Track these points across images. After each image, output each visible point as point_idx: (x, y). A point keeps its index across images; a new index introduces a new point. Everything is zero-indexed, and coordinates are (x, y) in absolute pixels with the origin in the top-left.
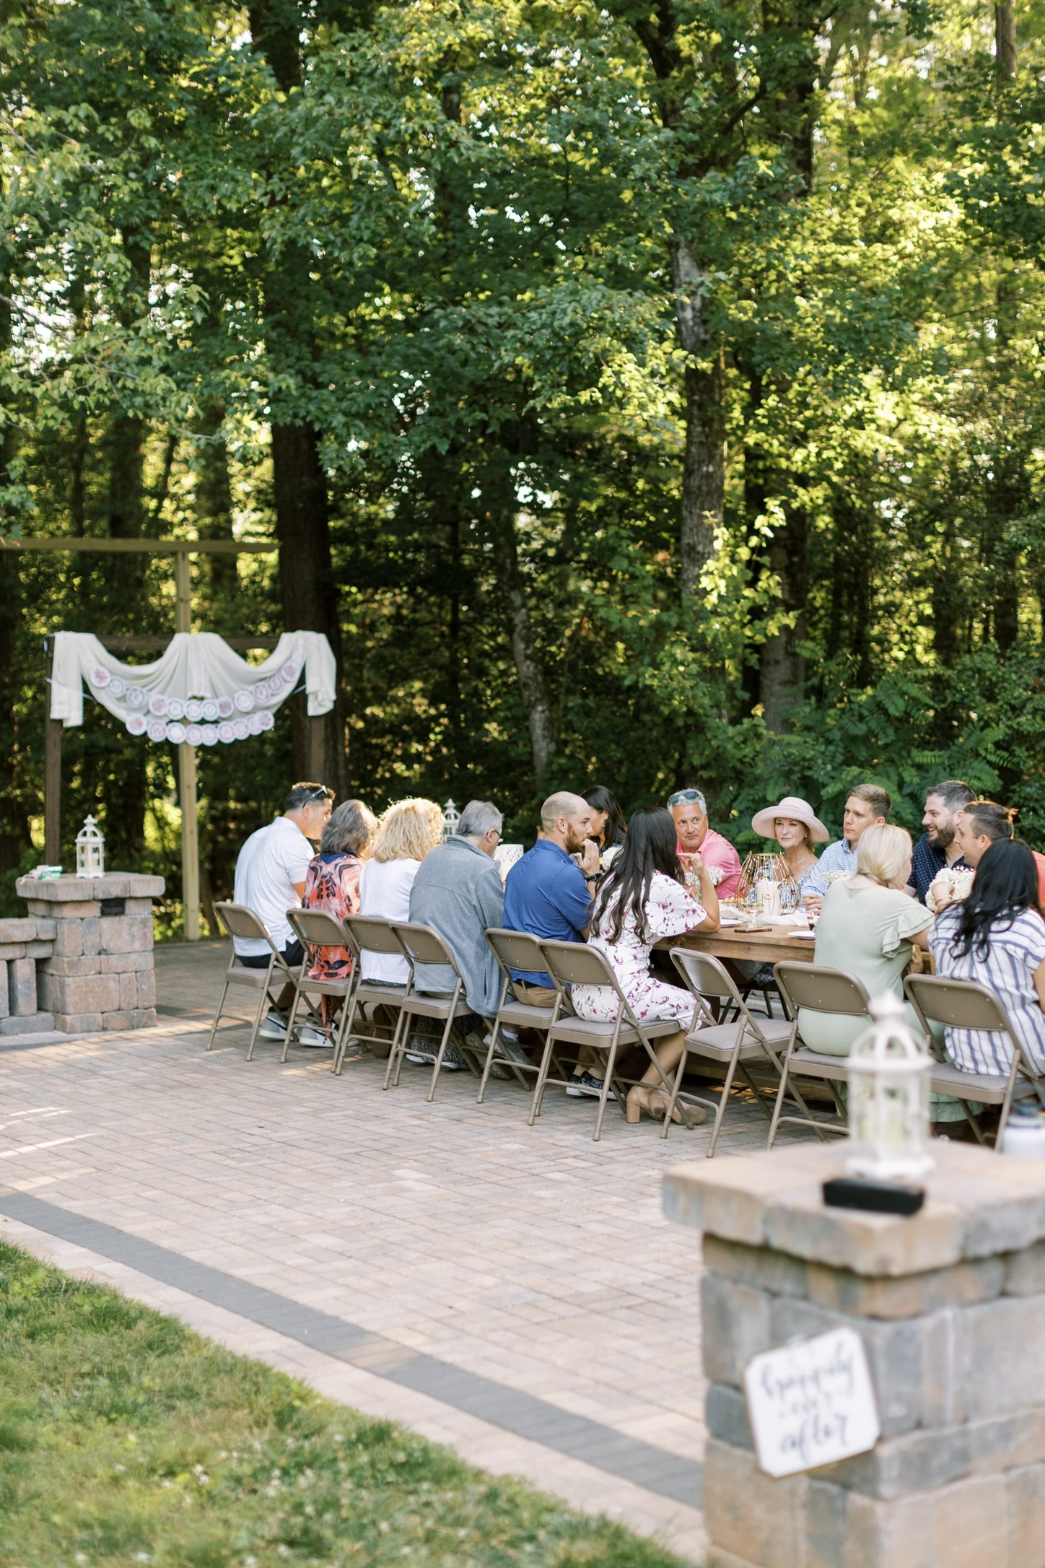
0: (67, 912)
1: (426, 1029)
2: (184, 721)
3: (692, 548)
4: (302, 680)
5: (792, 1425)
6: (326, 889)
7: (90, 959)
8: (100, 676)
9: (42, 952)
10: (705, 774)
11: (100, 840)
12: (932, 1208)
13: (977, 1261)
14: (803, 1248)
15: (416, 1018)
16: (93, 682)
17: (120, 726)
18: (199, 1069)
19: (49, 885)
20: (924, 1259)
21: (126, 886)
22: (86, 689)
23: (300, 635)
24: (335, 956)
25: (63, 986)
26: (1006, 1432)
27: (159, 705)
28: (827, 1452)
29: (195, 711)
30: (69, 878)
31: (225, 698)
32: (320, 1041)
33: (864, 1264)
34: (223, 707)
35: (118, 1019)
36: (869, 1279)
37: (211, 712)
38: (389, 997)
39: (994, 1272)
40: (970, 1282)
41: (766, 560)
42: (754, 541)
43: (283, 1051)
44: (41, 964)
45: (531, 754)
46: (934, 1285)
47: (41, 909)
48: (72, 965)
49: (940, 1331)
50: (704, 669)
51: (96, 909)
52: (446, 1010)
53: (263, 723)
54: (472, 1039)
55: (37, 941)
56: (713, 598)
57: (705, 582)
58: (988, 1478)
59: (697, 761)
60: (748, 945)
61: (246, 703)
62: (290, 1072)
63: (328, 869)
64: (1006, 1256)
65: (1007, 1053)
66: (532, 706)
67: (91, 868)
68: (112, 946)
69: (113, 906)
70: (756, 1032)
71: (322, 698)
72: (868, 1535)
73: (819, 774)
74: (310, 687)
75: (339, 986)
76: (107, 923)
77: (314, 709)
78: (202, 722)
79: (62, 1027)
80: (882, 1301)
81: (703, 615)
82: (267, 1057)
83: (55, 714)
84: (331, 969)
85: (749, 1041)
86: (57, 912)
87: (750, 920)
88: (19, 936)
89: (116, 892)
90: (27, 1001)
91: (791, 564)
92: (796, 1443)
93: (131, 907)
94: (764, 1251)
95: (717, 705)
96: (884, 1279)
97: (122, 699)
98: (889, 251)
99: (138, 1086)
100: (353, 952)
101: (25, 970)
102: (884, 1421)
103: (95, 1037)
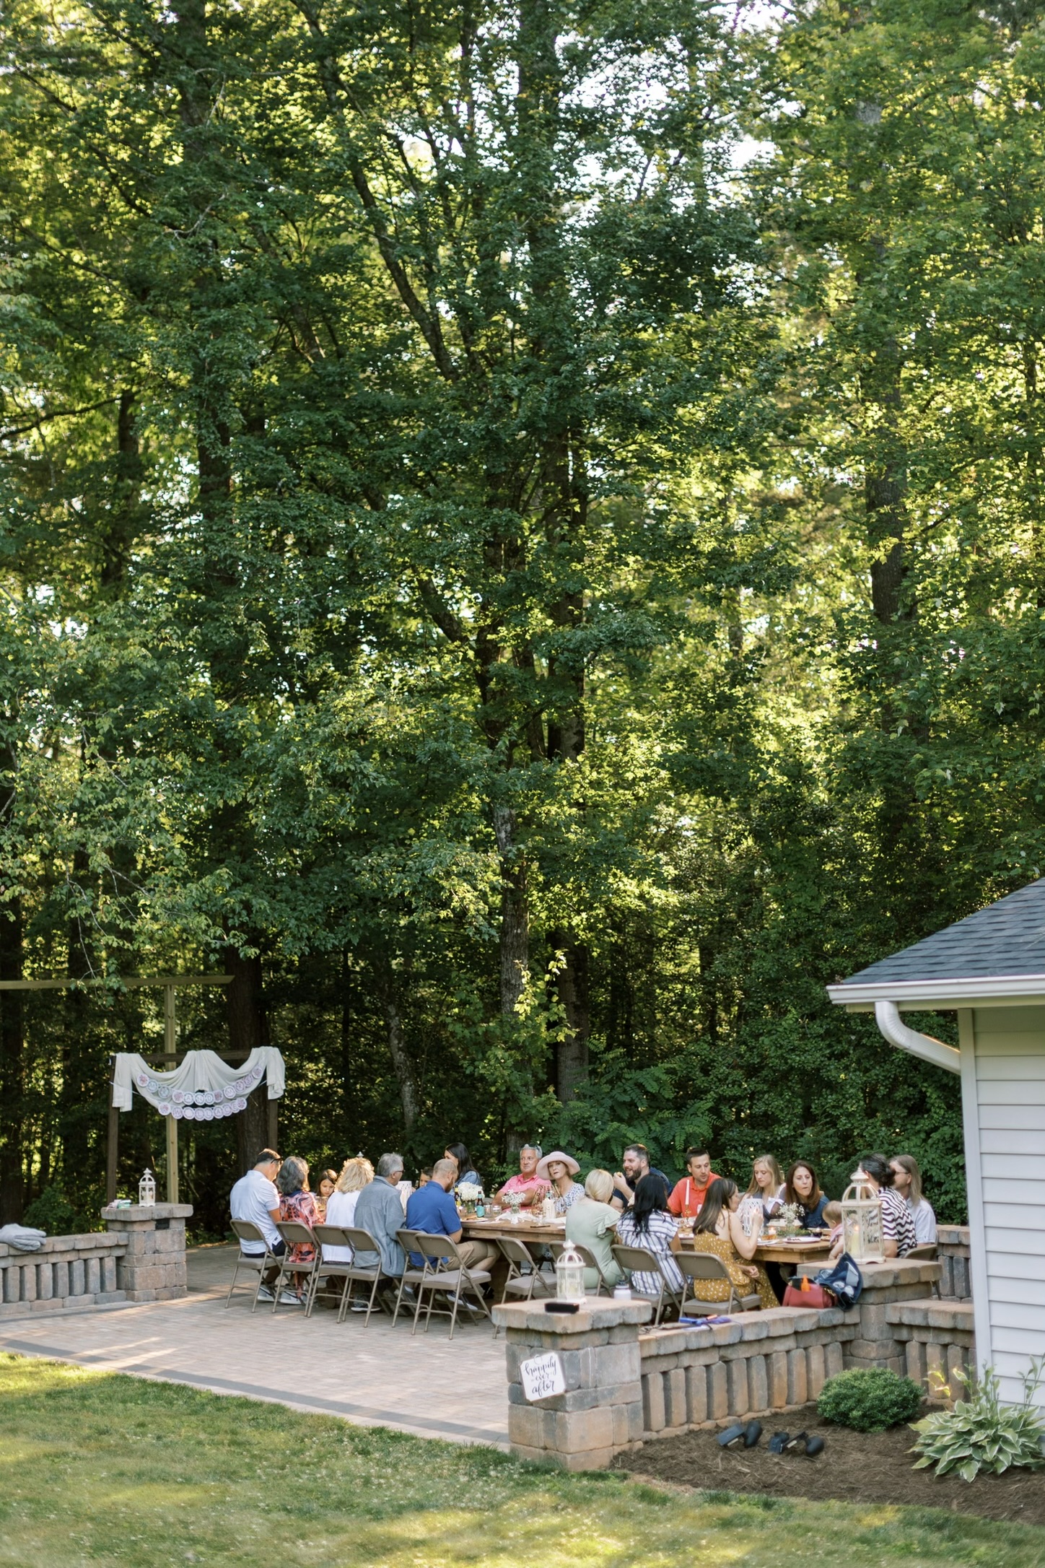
0: (137, 1228)
1: (362, 1287)
2: (194, 1106)
3: (508, 982)
4: (264, 1077)
5: (536, 1384)
6: (291, 1212)
7: (149, 1256)
8: (143, 1080)
9: (119, 1253)
10: (519, 1129)
11: (153, 1183)
12: (581, 1311)
13: (598, 1330)
14: (540, 1328)
15: (355, 1281)
16: (138, 1083)
17: (155, 1111)
18: (226, 1317)
19: (125, 1211)
20: (578, 1328)
21: (171, 1211)
22: (134, 1088)
23: (263, 1049)
24: (305, 1248)
25: (133, 1273)
26: (611, 1392)
27: (178, 1096)
28: (547, 1394)
29: (200, 1100)
30: (135, 1207)
31: (218, 1090)
32: (294, 1301)
33: (559, 1330)
34: (217, 1096)
35: (165, 1293)
36: (561, 1335)
37: (209, 1099)
38: (337, 1271)
39: (605, 1335)
40: (596, 1338)
41: (555, 989)
42: (547, 977)
43: (274, 1307)
44: (119, 1259)
45: (403, 1114)
46: (584, 1339)
47: (118, 1226)
48: (139, 1260)
49: (586, 1355)
50: (516, 1062)
51: (152, 1226)
52: (374, 1276)
53: (239, 1106)
54: (387, 1294)
55: (118, 1246)
56: (522, 1018)
57: (517, 1007)
58: (604, 1407)
59: (514, 1121)
60: (537, 1234)
61: (231, 1093)
62: (279, 1317)
63: (292, 1201)
64: (609, 1329)
65: (659, 1282)
66: (403, 1082)
67: (148, 1200)
68: (162, 1248)
69: (163, 1223)
70: (541, 1279)
71: (277, 1087)
72: (563, 1426)
73: (593, 1127)
74: (269, 1081)
75: (308, 1265)
76: (159, 1234)
77: (271, 1096)
78: (205, 1106)
79: (132, 1299)
80: (566, 1343)
81: (516, 1027)
82: (264, 1310)
83: (115, 1105)
84: (302, 1256)
85: (538, 1284)
86: (129, 1228)
87: (540, 1221)
88: (108, 1243)
89: (165, 1215)
90: (111, 1284)
91: (577, 978)
92: (537, 1390)
93: (173, 1224)
94: (527, 1331)
95: (526, 1085)
96: (567, 1335)
97: (156, 1094)
98: (629, 795)
99: (196, 1326)
100: (316, 1246)
101: (110, 1264)
102: (568, 1384)
103: (153, 1304)
